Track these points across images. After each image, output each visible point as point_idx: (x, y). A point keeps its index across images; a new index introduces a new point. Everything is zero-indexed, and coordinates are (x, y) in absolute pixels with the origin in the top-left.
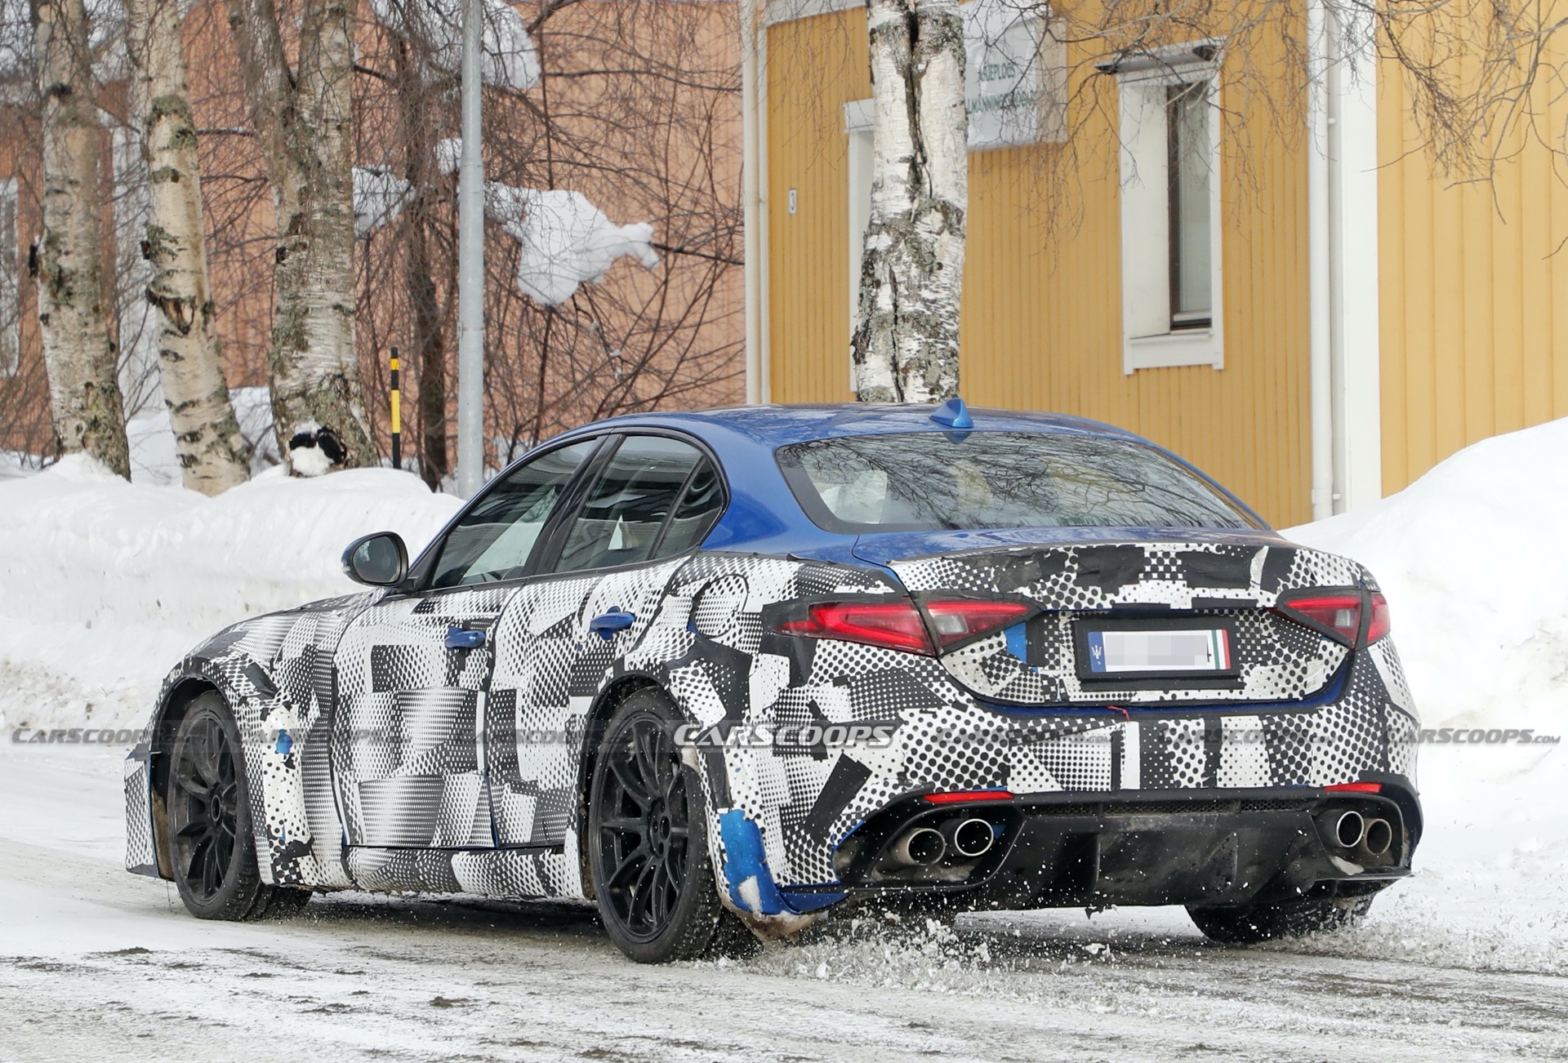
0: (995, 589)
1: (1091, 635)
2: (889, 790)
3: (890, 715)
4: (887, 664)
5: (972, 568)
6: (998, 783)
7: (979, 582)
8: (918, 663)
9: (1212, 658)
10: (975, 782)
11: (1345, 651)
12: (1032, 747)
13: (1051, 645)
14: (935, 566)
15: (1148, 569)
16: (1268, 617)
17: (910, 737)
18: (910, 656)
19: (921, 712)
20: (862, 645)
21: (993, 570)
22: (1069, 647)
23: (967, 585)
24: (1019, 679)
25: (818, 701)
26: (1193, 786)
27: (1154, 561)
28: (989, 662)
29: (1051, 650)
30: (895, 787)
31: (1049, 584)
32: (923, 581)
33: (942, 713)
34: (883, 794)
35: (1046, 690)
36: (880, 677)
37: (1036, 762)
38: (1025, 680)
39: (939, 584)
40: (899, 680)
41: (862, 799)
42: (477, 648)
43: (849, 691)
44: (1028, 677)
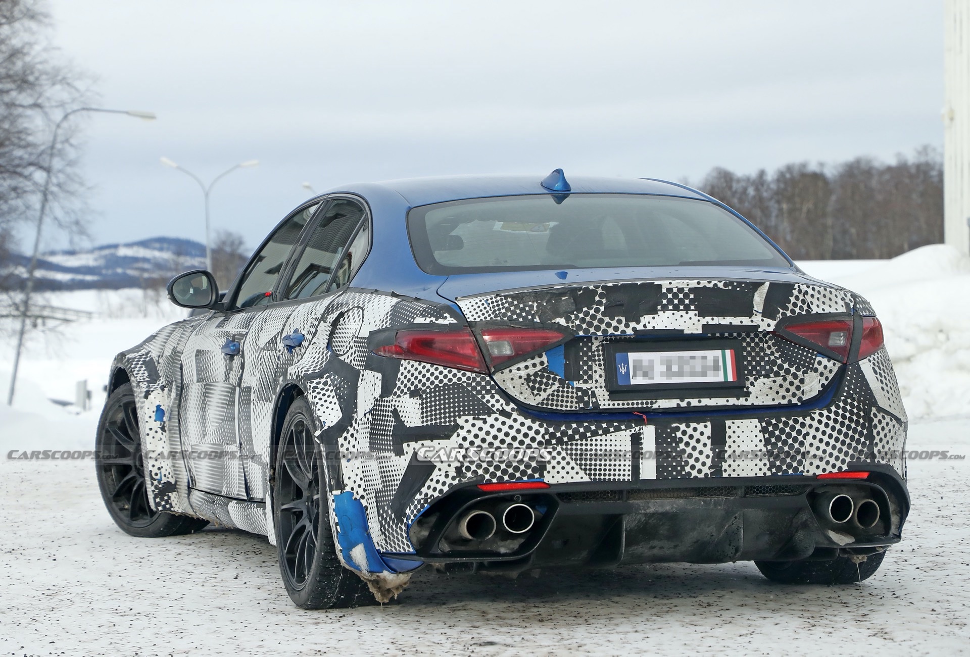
0: (537, 320)
1: (618, 355)
2: (449, 481)
3: (450, 421)
4: (450, 380)
5: (519, 303)
6: (537, 475)
7: (524, 314)
8: (474, 379)
9: (721, 373)
10: (518, 475)
11: (838, 365)
12: (564, 447)
13: (586, 363)
14: (490, 301)
15: (665, 302)
16: (771, 339)
17: (465, 439)
18: (468, 374)
19: (474, 419)
20: (432, 365)
21: (535, 304)
22: (600, 365)
23: (515, 317)
24: (558, 391)
25: (399, 409)
26: (702, 476)
27: (670, 296)
28: (532, 378)
29: (585, 368)
30: (454, 478)
31: (581, 315)
32: (480, 314)
33: (490, 420)
34: (444, 484)
35: (580, 400)
36: (444, 390)
37: (568, 459)
38: (563, 392)
39: (492, 316)
40: (458, 393)
41: (429, 487)
42: (236, 355)
43: (420, 402)
44: (566, 389)
